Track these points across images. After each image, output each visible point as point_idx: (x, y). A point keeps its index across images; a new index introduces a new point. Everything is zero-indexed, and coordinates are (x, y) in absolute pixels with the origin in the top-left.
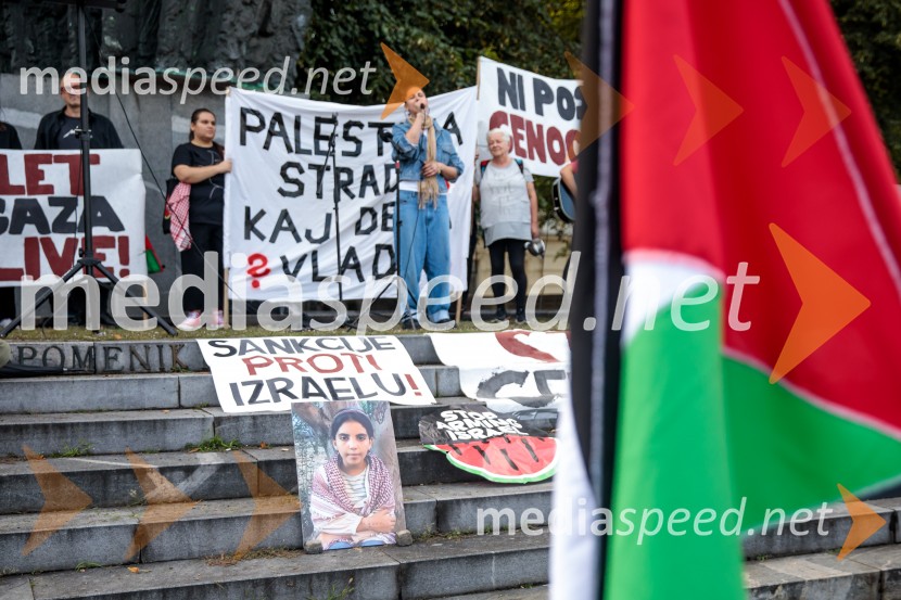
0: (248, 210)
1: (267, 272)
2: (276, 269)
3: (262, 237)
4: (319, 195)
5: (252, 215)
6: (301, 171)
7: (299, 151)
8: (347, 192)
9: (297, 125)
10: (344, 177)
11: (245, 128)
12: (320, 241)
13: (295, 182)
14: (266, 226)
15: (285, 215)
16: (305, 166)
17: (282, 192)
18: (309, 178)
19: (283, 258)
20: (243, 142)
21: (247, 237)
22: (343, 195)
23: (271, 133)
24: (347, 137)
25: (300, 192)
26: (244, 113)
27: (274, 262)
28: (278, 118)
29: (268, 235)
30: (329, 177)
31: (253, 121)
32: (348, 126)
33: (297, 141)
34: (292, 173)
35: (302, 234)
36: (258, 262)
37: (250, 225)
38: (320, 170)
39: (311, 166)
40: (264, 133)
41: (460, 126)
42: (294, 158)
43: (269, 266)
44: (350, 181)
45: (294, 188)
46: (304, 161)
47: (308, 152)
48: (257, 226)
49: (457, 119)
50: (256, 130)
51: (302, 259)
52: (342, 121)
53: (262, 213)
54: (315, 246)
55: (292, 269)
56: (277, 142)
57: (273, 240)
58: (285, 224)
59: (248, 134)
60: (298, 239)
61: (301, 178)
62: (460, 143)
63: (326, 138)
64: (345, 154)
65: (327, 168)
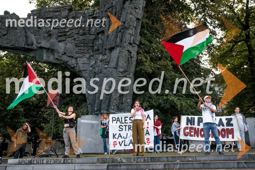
0: (113, 134)
1: (116, 144)
2: (118, 143)
3: (116, 138)
4: (126, 130)
5: (114, 134)
6: (122, 126)
7: (122, 123)
8: (130, 129)
9: (122, 119)
10: (130, 127)
11: (113, 120)
12: (125, 138)
13: (121, 128)
14: (116, 136)
15: (120, 134)
16: (123, 126)
17: (119, 130)
18: (124, 128)
19: (119, 142)
20: (113, 123)
21: (113, 138)
22: (130, 130)
23: (117, 121)
24: (130, 120)
25: (122, 130)
26: (113, 118)
27: (118, 142)
28: (118, 118)
29: (117, 138)
30: (127, 127)
31: (114, 119)
32: (130, 118)
33: (122, 121)
34: (121, 127)
35: (123, 137)
36: (115, 143)
37: (114, 136)
38: (125, 126)
39: (124, 125)
40: (116, 121)
42: (121, 124)
43: (117, 143)
44: (131, 128)
45: (121, 129)
46: (123, 125)
47: (123, 123)
48: (115, 136)
50: (115, 120)
51: (123, 141)
52: (129, 117)
53: (116, 134)
54: (124, 139)
55: (121, 143)
56: (118, 122)
57: (118, 139)
58: (120, 136)
60: (122, 138)
61: (122, 128)
62: (150, 119)
63: (127, 120)
64: (130, 123)
65: (127, 126)
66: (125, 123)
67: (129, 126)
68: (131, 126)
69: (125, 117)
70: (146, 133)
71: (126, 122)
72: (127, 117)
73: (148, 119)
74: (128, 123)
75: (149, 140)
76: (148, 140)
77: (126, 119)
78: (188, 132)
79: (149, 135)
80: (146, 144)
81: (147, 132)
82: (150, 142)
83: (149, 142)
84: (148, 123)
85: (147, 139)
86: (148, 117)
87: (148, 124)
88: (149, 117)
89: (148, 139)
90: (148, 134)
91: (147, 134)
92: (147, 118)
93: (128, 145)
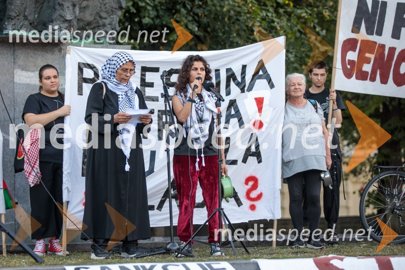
10: (166, 118)
11: (83, 80)
24: (168, 84)
26: (81, 70)
31: (88, 74)
32: (169, 73)
41: (269, 72)
44: (172, 122)
49: (266, 66)
50: (91, 81)
52: (164, 70)
59: (84, 85)
62: (272, 86)
63: (151, 85)
69: (145, 69)
70: (248, 153)
72: (156, 70)
73: (261, 83)
75: (255, 187)
76: (251, 183)
77: (150, 77)
78: (353, 61)
79: (260, 161)
80: (239, 203)
81: (253, 149)
82: (260, 197)
83: (254, 194)
84: (260, 102)
85: (247, 181)
86: (257, 73)
87: (260, 109)
88: (265, 72)
89: (253, 181)
90: (258, 155)
91: (253, 154)
92: (256, 75)
93: (156, 207)
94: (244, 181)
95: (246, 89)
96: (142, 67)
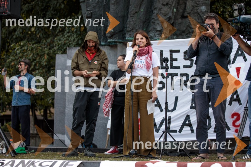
6: (164, 77)
7: (163, 68)
8: (186, 85)
9: (162, 55)
10: (184, 78)
12: (172, 111)
13: (161, 82)
22: (184, 87)
24: (185, 59)
25: (164, 87)
35: (163, 108)
38: (173, 76)
39: (169, 74)
44: (188, 81)
45: (161, 85)
52: (182, 51)
60: (161, 110)
61: (163, 81)
62: (246, 60)
63: (176, 60)
64: (185, 67)
65: (176, 75)
66: (172, 67)
67: (182, 75)
68: (187, 75)
69: (172, 51)
70: (232, 100)
71: (175, 64)
72: (178, 51)
73: (240, 59)
74: (178, 68)
75: (238, 119)
76: (235, 117)
77: (175, 55)
79: (240, 104)
80: (228, 129)
81: (235, 97)
83: (237, 123)
84: (238, 70)
85: (233, 116)
86: (237, 53)
87: (238, 74)
88: (242, 52)
90: (238, 100)
91: (235, 100)
93: (178, 131)
94: (231, 116)
95: (231, 62)
96: (170, 50)
